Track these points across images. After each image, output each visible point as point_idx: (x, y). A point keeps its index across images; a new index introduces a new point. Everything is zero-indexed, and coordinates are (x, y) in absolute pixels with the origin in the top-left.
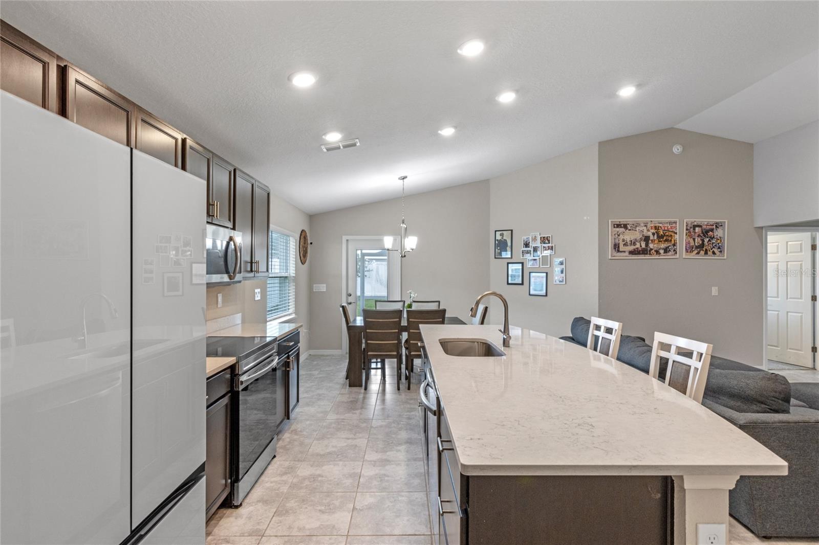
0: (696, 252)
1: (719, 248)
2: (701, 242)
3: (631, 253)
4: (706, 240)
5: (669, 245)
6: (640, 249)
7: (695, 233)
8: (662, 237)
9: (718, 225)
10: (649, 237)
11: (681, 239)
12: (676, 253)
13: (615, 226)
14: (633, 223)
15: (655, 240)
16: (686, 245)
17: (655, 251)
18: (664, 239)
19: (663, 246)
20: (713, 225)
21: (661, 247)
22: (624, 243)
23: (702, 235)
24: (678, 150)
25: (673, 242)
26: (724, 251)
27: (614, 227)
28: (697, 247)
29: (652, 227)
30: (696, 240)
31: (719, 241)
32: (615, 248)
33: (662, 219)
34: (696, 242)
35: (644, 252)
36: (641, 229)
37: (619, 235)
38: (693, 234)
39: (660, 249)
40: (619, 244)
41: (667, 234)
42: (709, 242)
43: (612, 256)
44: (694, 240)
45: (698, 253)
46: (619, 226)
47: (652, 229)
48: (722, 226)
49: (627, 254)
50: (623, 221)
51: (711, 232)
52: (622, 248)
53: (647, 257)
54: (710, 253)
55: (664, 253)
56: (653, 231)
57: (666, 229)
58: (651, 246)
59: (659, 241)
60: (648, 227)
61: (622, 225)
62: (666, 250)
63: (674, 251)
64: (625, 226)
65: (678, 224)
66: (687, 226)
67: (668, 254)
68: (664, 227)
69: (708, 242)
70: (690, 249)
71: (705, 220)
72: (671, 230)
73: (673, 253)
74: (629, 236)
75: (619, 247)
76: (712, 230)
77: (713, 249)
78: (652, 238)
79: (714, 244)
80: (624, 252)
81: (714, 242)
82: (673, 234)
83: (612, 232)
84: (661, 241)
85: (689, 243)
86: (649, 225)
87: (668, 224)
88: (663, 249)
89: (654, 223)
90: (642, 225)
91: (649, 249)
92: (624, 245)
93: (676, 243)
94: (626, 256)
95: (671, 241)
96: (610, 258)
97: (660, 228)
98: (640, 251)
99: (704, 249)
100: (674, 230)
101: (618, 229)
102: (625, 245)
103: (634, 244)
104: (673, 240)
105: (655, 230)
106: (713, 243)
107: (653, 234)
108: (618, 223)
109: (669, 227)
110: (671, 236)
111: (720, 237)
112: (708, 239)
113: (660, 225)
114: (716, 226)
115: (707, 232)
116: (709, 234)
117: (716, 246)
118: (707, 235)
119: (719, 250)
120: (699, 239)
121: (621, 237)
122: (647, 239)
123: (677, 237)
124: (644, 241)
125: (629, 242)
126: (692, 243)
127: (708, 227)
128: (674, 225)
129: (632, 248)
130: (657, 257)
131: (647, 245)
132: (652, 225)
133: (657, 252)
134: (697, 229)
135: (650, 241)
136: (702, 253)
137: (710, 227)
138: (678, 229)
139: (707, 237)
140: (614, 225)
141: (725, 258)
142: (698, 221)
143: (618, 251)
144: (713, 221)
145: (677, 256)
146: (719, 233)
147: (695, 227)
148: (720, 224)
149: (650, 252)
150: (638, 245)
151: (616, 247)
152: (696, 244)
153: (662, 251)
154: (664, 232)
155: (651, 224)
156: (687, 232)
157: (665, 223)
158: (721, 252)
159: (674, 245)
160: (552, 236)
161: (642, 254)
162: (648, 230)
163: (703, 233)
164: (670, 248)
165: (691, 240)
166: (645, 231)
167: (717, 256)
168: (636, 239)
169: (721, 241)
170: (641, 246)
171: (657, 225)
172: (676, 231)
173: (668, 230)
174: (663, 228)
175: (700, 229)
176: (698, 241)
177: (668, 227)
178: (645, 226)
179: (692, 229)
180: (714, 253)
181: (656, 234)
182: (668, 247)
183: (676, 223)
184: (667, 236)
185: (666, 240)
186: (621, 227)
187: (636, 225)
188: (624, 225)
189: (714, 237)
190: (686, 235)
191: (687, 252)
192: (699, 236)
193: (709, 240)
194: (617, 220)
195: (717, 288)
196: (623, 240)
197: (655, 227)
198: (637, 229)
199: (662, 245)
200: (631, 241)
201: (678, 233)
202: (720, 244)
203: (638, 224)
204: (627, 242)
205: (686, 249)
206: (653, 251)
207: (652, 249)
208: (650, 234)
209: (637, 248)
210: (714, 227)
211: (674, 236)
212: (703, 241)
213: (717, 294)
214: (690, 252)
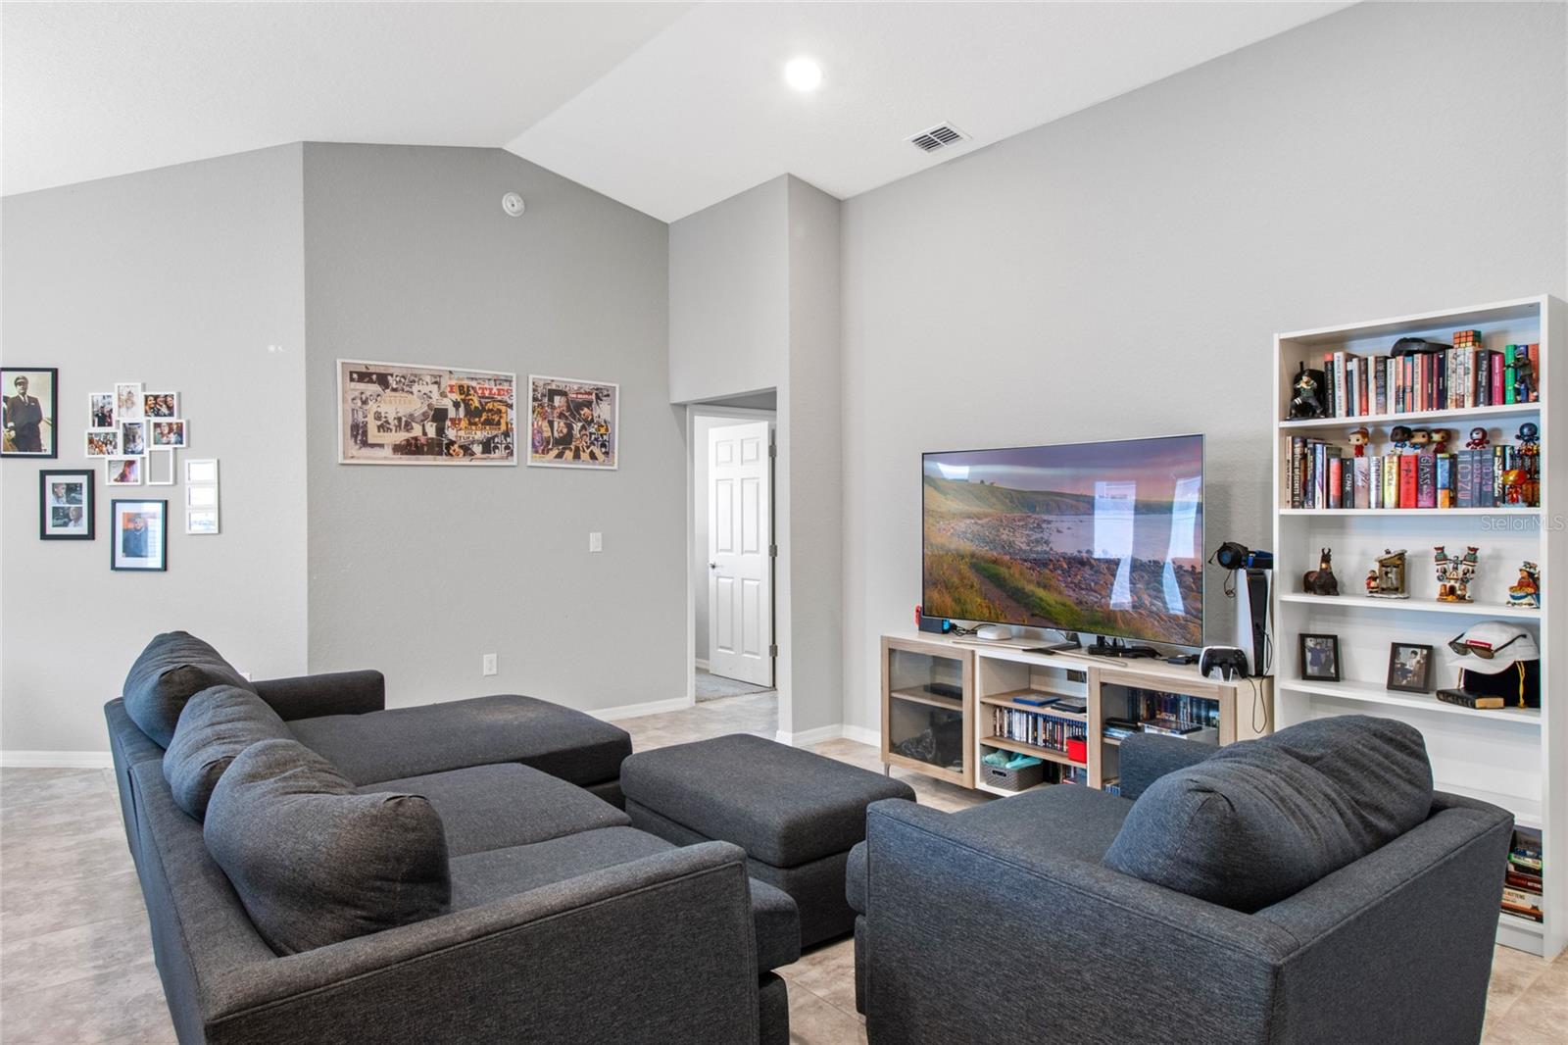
0: (555, 452)
1: (603, 445)
2: (565, 431)
3: (398, 449)
4: (577, 426)
5: (495, 433)
6: (423, 440)
7: (553, 408)
8: (478, 413)
9: (601, 394)
10: (446, 410)
11: (522, 420)
12: (511, 454)
13: (355, 376)
14: (404, 372)
15: (460, 420)
16: (533, 434)
17: (461, 447)
18: (482, 419)
19: (480, 435)
20: (590, 394)
21: (476, 437)
22: (379, 423)
23: (567, 414)
24: (513, 205)
25: (503, 427)
26: (614, 453)
27: (352, 380)
28: (558, 442)
29: (451, 387)
30: (556, 424)
31: (603, 431)
32: (355, 437)
33: (477, 368)
34: (556, 428)
36: (425, 389)
37: (365, 402)
38: (549, 411)
39: (473, 443)
40: (365, 425)
41: (490, 406)
42: (583, 432)
43: (345, 458)
44: (551, 424)
45: (560, 456)
46: (364, 377)
47: (451, 391)
48: (608, 395)
49: (388, 452)
50: (377, 364)
51: (586, 410)
52: (373, 435)
53: (442, 460)
54: (585, 456)
55: (483, 452)
56: (456, 397)
57: (487, 393)
58: (451, 433)
59: (471, 424)
60: (443, 386)
61: (374, 377)
62: (488, 447)
63: (507, 448)
64: (382, 380)
65: (514, 384)
66: (534, 390)
67: (492, 455)
68: (483, 389)
69: (580, 431)
70: (542, 446)
71: (576, 380)
72: (499, 398)
73: (504, 453)
74: (392, 406)
75: (365, 434)
76: (589, 404)
77: (592, 447)
78: (452, 413)
79: (593, 436)
80: (381, 446)
81: (593, 430)
82: (503, 408)
83: (344, 392)
84: (475, 424)
85: (540, 432)
86: (445, 382)
87: (493, 382)
88: (481, 442)
89: (456, 376)
90: (428, 379)
91: (445, 442)
92: (379, 427)
93: (512, 429)
94: (385, 458)
95: (499, 423)
96: (341, 460)
97: (472, 392)
98: (423, 445)
99: (573, 447)
100: (506, 398)
101: (362, 386)
102: (383, 427)
103: (408, 427)
104: (503, 421)
105: (461, 394)
106: (591, 434)
107: (456, 405)
108: (364, 370)
109: (495, 391)
110: (500, 411)
111: (605, 422)
112: (580, 424)
113: (474, 384)
114: (596, 394)
115: (579, 406)
116: (582, 412)
117: (596, 439)
118: (580, 415)
119: (603, 450)
120: (562, 424)
121: (372, 407)
122: (440, 416)
123: (512, 414)
124: (432, 421)
125: (393, 423)
126: (547, 433)
127: (579, 396)
128: (506, 386)
129: (401, 437)
130: (466, 461)
131: (440, 431)
132: (453, 382)
133: (467, 450)
134: (558, 401)
135: (448, 423)
136: (569, 454)
137: (584, 396)
138: (514, 397)
139: (580, 421)
140: (351, 373)
141: (616, 467)
142: (559, 380)
143: (365, 444)
144: (590, 383)
145: (514, 461)
146: (602, 411)
147: (552, 393)
148: (605, 393)
149: (448, 448)
150: (417, 431)
151: (359, 433)
152: (556, 434)
153: (477, 449)
154: (483, 400)
155: (450, 379)
156: (536, 404)
157: (484, 380)
158: (606, 453)
159: (506, 434)
160: (179, 394)
161: (428, 453)
162: (443, 395)
163: (569, 408)
164: (496, 440)
165: (545, 425)
166: (435, 395)
167: (600, 464)
168: (411, 415)
169: (607, 430)
170: (425, 434)
171: (466, 383)
172: (510, 402)
173: (492, 398)
174: (480, 392)
175: (563, 399)
176: (560, 426)
177: (491, 389)
178: (436, 383)
179: (546, 400)
180: (593, 456)
181: (462, 405)
182: (493, 438)
183: (511, 381)
184: (490, 410)
185: (488, 422)
186: (371, 381)
187: (409, 381)
188: (378, 375)
189: (592, 420)
190: (533, 412)
191: (537, 452)
192: (561, 416)
193: (583, 428)
194: (361, 362)
195: (599, 535)
196: (378, 417)
197: (461, 387)
198: (415, 388)
199: (479, 433)
200: (399, 419)
201: (514, 407)
202: (605, 437)
203: (416, 376)
204: (387, 422)
205: (534, 445)
206: (456, 446)
207: (452, 443)
208: (447, 403)
209: (416, 439)
210: (593, 397)
211: (506, 412)
212: (570, 427)
213: (600, 549)
214: (543, 453)
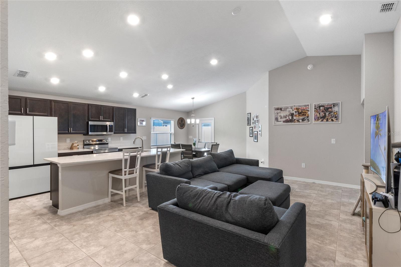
0: (321, 120)
1: (336, 117)
2: (324, 115)
3: (284, 122)
4: (327, 114)
5: (305, 117)
6: (289, 120)
7: (320, 110)
8: (301, 113)
9: (334, 105)
10: (294, 113)
11: (312, 114)
12: (309, 121)
13: (276, 109)
14: (285, 107)
15: (297, 115)
16: (315, 116)
17: (297, 120)
18: (302, 114)
19: (301, 118)
20: (331, 105)
21: (300, 118)
22: (280, 117)
23: (324, 111)
25: (307, 115)
26: (339, 119)
27: (276, 110)
28: (321, 118)
29: (295, 109)
30: (321, 114)
31: (335, 114)
32: (276, 120)
33: (301, 104)
34: (321, 115)
35: (291, 121)
36: (289, 110)
37: (278, 114)
38: (319, 111)
39: (300, 119)
40: (278, 118)
41: (304, 111)
42: (329, 115)
43: (274, 124)
44: (320, 114)
45: (322, 121)
46: (278, 109)
47: (295, 110)
48: (337, 105)
49: (282, 122)
50: (280, 106)
51: (330, 109)
52: (279, 119)
53: (293, 123)
54: (330, 120)
55: (302, 121)
56: (296, 110)
57: (303, 109)
58: (295, 118)
59: (299, 115)
60: (293, 109)
61: (279, 109)
62: (303, 120)
63: (308, 120)
64: (281, 109)
65: (310, 106)
66: (315, 107)
67: (304, 122)
68: (302, 108)
69: (328, 115)
70: (317, 119)
71: (326, 102)
72: (306, 109)
73: (307, 121)
74: (283, 114)
76: (331, 108)
77: (332, 118)
78: (295, 114)
79: (332, 115)
80: (281, 121)
81: (332, 114)
82: (307, 112)
83: (274, 112)
84: (300, 115)
85: (317, 115)
86: (293, 108)
87: (304, 106)
88: (302, 119)
89: (296, 106)
90: (290, 108)
91: (293, 120)
93: (309, 116)
94: (282, 124)
95: (306, 115)
97: (299, 109)
98: (289, 121)
99: (326, 118)
100: (308, 109)
101: (277, 111)
102: (281, 118)
103: (286, 117)
104: (307, 114)
105: (297, 110)
107: (296, 112)
108: (278, 108)
109: (305, 108)
110: (306, 112)
111: (336, 111)
112: (328, 113)
113: (300, 107)
114: (333, 105)
115: (328, 109)
116: (329, 110)
117: (333, 116)
118: (328, 110)
119: (336, 118)
120: (323, 113)
121: (279, 114)
122: (292, 115)
124: (291, 116)
125: (283, 117)
126: (318, 115)
127: (328, 106)
128: (307, 107)
129: (285, 119)
130: (298, 123)
131: (292, 117)
132: (295, 108)
133: (298, 121)
134: (321, 108)
135: (294, 116)
136: (325, 120)
137: (329, 106)
138: (310, 109)
139: (328, 112)
140: (275, 109)
141: (340, 123)
142: (322, 103)
143: (278, 121)
144: (331, 102)
145: (310, 122)
146: (336, 109)
147: (320, 107)
148: (336, 104)
149: (294, 121)
150: (288, 118)
151: (277, 119)
152: (321, 116)
153: (301, 121)
154: (302, 110)
155: (294, 107)
157: (302, 106)
158: (337, 119)
159: (308, 117)
160: (258, 115)
161: (290, 122)
162: (293, 110)
163: (325, 109)
164: (305, 118)
165: (318, 114)
166: (291, 111)
167: (335, 122)
168: (286, 115)
169: (337, 113)
170: (289, 118)
171: (298, 107)
172: (309, 110)
173: (304, 110)
174: (301, 109)
175: (323, 108)
176: (322, 114)
177: (304, 108)
178: (291, 108)
179: (318, 108)
180: (332, 120)
181: (297, 112)
182: (304, 118)
183: (309, 105)
186: (279, 110)
187: (286, 109)
188: (280, 108)
189: (332, 112)
190: (315, 111)
191: (316, 120)
192: (322, 111)
193: (329, 114)
194: (277, 107)
195: (335, 139)
197: (297, 109)
198: (287, 110)
199: (301, 117)
200: (284, 116)
201: (310, 111)
202: (336, 115)
203: (287, 108)
204: (282, 117)
205: (315, 119)
206: (296, 120)
207: (295, 120)
208: (294, 112)
209: (287, 119)
210: (332, 106)
211: (308, 112)
212: (325, 114)
213: (335, 143)
214: (317, 120)
